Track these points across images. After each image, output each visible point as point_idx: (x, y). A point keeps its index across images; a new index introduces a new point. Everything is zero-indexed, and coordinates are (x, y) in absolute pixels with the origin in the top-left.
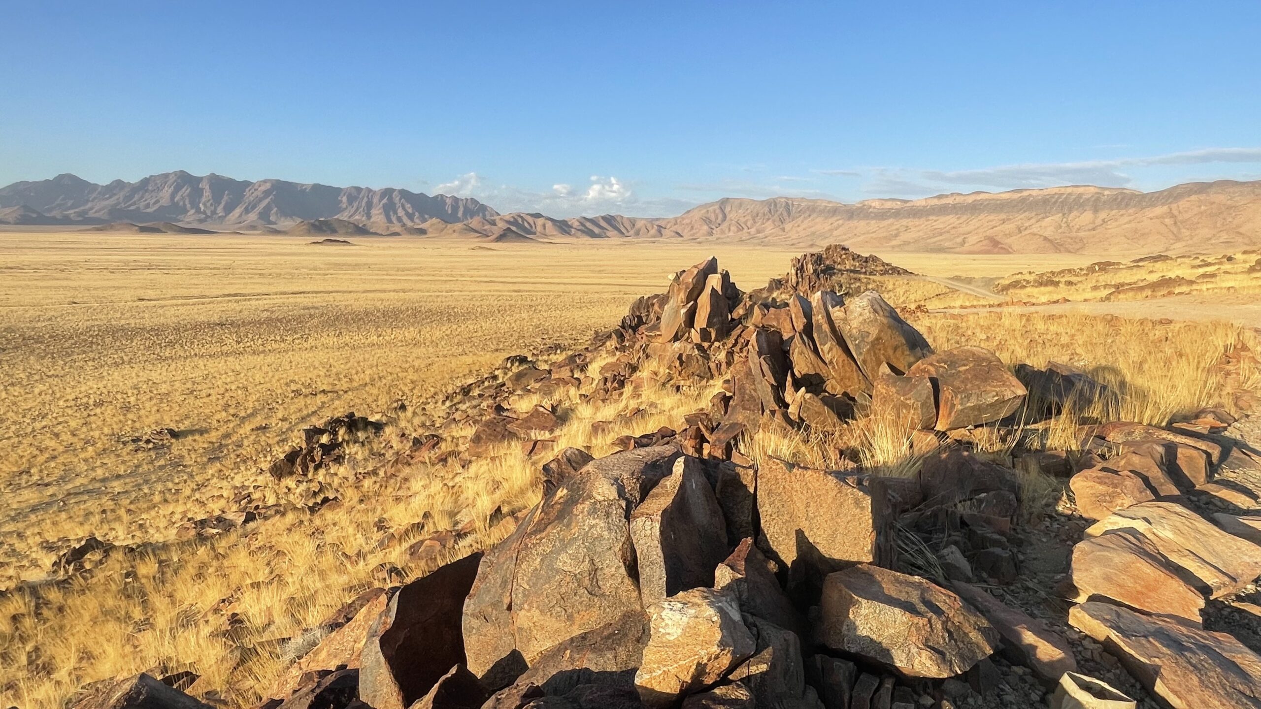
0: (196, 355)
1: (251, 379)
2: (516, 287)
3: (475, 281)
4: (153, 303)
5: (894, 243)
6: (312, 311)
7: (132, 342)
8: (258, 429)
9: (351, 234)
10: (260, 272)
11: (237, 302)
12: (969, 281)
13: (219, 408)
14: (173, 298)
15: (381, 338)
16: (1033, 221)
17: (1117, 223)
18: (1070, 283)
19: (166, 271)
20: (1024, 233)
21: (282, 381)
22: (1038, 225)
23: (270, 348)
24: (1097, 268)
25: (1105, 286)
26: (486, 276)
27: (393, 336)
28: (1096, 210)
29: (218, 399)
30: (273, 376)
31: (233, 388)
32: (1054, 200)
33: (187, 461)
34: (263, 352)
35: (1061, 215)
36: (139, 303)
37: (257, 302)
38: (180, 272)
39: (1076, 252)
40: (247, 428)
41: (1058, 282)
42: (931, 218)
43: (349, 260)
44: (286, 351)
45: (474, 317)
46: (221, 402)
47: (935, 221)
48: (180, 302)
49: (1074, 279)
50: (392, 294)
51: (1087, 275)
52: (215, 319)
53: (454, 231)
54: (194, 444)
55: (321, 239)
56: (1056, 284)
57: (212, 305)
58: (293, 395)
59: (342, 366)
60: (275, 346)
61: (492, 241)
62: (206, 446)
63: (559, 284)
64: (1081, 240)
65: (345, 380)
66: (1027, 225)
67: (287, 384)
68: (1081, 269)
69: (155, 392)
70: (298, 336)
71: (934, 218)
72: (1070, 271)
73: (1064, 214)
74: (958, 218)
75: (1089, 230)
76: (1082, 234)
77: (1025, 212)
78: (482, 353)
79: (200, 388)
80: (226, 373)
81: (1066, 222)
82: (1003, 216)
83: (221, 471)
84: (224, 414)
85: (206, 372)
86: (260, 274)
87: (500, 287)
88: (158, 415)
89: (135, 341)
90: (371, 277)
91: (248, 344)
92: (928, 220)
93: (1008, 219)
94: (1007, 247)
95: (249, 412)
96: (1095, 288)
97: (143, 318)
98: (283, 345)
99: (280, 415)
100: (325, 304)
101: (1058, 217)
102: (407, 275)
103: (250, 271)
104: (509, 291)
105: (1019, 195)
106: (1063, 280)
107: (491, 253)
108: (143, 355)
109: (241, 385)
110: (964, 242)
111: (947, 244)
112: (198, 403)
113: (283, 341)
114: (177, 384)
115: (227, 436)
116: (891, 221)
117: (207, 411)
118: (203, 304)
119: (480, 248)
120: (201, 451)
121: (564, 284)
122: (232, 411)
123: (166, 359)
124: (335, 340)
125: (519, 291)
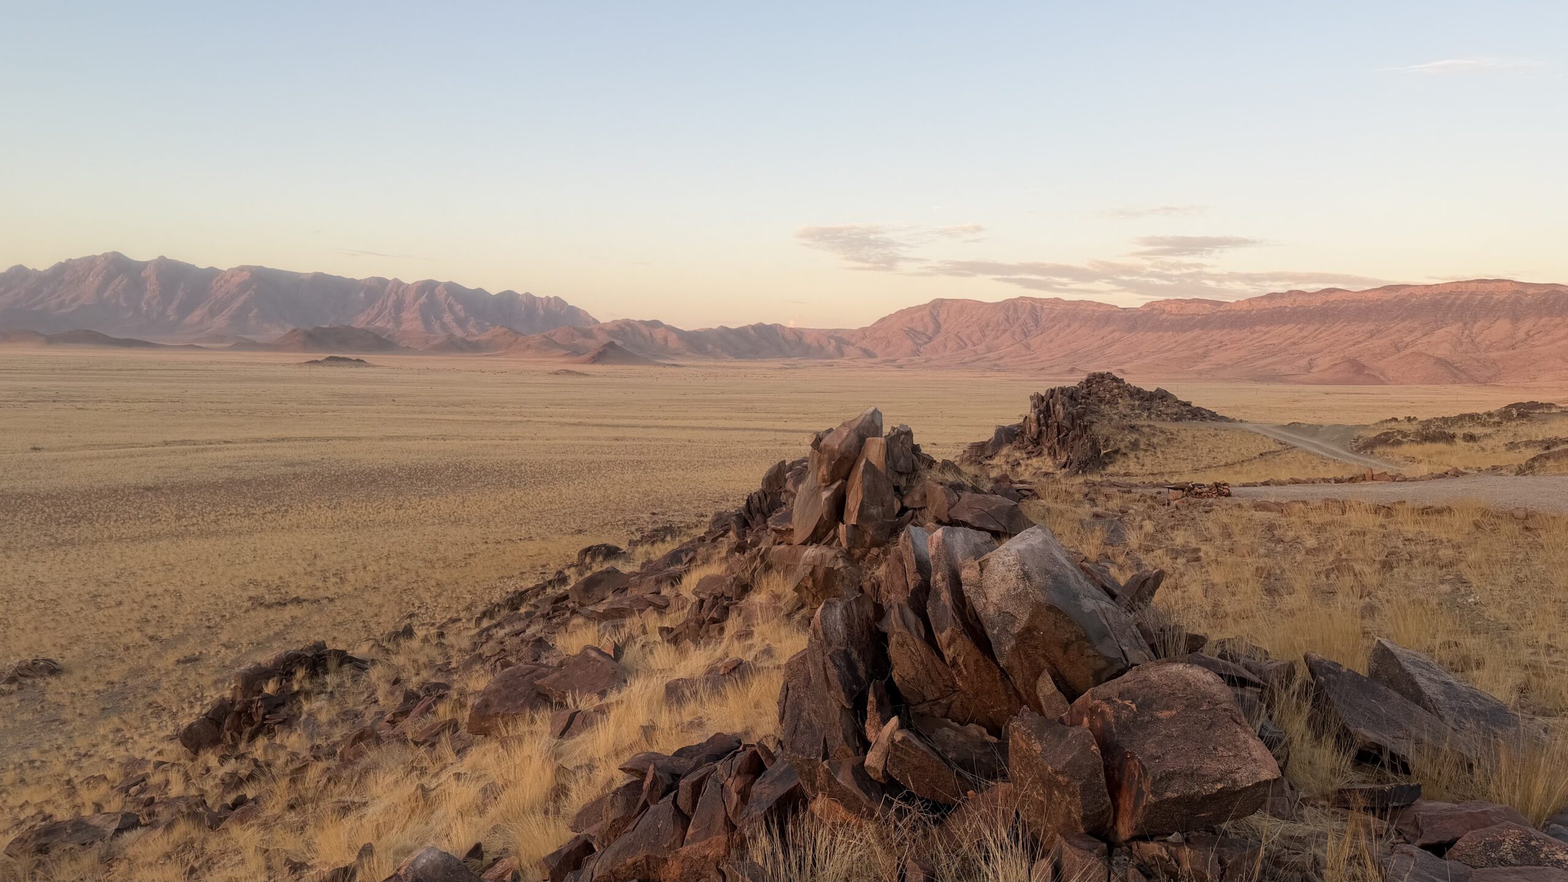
0: (110, 537)
1: (189, 578)
2: (619, 433)
3: (556, 423)
4: (54, 454)
5: (1202, 366)
6: (298, 469)
7: (15, 516)
8: (187, 660)
9: (369, 349)
10: (224, 406)
11: (184, 453)
12: (1314, 430)
13: (132, 625)
14: (87, 446)
15: (401, 512)
16: (1418, 333)
17: (1549, 337)
18: (1471, 438)
19: (80, 405)
20: (1403, 353)
21: (236, 582)
22: (1425, 339)
23: (226, 526)
24: (1514, 412)
25: (1528, 444)
26: (573, 416)
27: (420, 510)
28: (1516, 319)
29: (133, 610)
30: (223, 574)
31: (160, 590)
32: (1448, 302)
33: (67, 714)
34: (216, 533)
35: (1460, 324)
36: (33, 454)
37: (215, 454)
38: (101, 406)
39: (1485, 382)
40: (171, 657)
41: (1453, 436)
42: (1257, 328)
43: (363, 389)
44: (250, 533)
45: (550, 478)
46: (136, 615)
47: (1266, 333)
48: (94, 453)
49: (1478, 431)
50: (425, 442)
51: (1499, 424)
52: (148, 480)
53: (528, 347)
54: (83, 685)
55: (322, 356)
56: (1450, 439)
57: (144, 459)
58: (249, 604)
59: (334, 557)
60: (235, 524)
61: (585, 362)
62: (101, 687)
63: (684, 428)
64: (1494, 362)
65: (333, 580)
66: (1408, 339)
67: (244, 587)
68: (1490, 415)
69: (37, 598)
70: (273, 507)
71: (1265, 329)
72: (1472, 417)
73: (1465, 324)
74: (1301, 330)
75: (1506, 348)
76: (1494, 355)
77: (1403, 320)
78: (556, 537)
79: (107, 590)
80: (152, 567)
81: (1468, 336)
82: (1370, 326)
83: (118, 730)
84: (137, 635)
85: (122, 566)
86: (223, 411)
87: (596, 432)
88: (35, 636)
89: (20, 515)
90: (396, 416)
91: (194, 520)
92: (1255, 332)
93: (1379, 331)
94: (1377, 374)
95: (176, 632)
96: (1512, 446)
97: (36, 478)
98: (247, 522)
99: (224, 638)
100: (318, 457)
101: (1454, 328)
102: (452, 413)
103: (210, 405)
104: (608, 439)
105: (1394, 294)
106: (1459, 432)
107: (583, 379)
108: (29, 536)
109: (171, 588)
110: (1310, 366)
111: (1284, 369)
112: (100, 616)
113: (250, 515)
114: (74, 585)
115: (137, 672)
116: (1196, 332)
117: (112, 630)
118: (132, 456)
119: (568, 372)
120: (92, 696)
121: (693, 428)
122: (150, 631)
123: (65, 543)
124: (329, 514)
125: (623, 439)
